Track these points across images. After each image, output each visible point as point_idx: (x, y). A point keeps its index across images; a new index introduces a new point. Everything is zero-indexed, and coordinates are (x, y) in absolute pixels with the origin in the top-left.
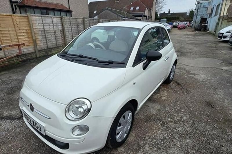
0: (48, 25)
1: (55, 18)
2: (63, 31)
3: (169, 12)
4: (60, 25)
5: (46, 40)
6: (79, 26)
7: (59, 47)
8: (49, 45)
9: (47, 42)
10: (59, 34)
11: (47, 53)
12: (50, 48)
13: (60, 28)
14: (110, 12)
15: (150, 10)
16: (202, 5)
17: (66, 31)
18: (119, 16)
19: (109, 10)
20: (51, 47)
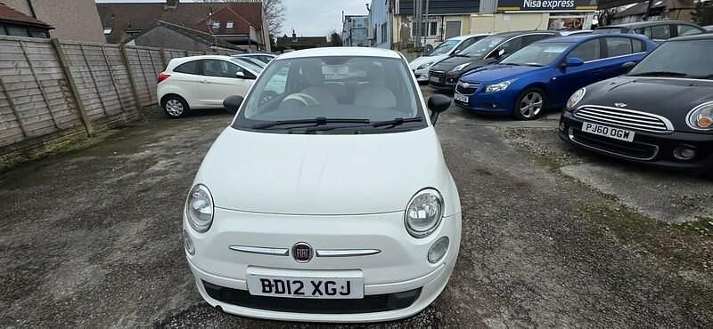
0: (9, 65)
1: (33, 45)
2: (67, 82)
3: (294, 35)
4: (52, 64)
5: (15, 113)
6: (114, 67)
7: (63, 130)
8: (27, 129)
9: (18, 121)
10: (55, 92)
11: (25, 153)
12: (33, 139)
13: (55, 73)
14: (172, 32)
15: (259, 29)
16: (356, 24)
17: (77, 81)
18: (200, 41)
19: (169, 27)
20: (39, 133)
